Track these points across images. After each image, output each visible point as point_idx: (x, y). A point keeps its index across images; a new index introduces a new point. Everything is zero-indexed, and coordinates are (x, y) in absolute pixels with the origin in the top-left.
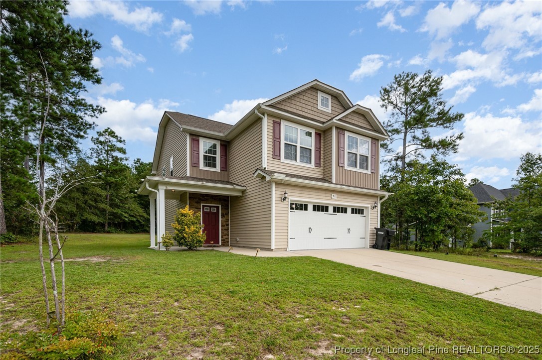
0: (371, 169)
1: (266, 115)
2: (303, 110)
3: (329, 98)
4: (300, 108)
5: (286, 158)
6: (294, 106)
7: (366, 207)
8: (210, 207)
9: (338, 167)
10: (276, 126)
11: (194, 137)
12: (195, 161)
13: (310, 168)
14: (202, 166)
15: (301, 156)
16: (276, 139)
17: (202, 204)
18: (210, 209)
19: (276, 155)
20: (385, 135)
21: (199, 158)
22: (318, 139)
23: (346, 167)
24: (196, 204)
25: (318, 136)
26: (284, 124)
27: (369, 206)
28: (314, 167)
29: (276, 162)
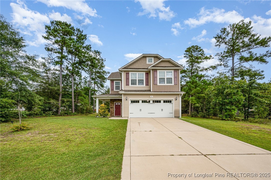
0: (174, 83)
1: (123, 72)
2: (139, 66)
3: (153, 58)
4: (138, 66)
5: (132, 84)
6: (135, 66)
7: (173, 100)
8: (118, 103)
9: (154, 85)
10: (127, 74)
11: (112, 81)
12: (112, 88)
13: (143, 87)
14: (115, 90)
15: (138, 83)
16: (127, 79)
17: (115, 102)
18: (118, 104)
19: (127, 84)
20: (181, 67)
21: (114, 87)
22: (147, 75)
23: (158, 84)
24: (112, 103)
25: (147, 74)
26: (130, 73)
27: (174, 99)
28: (145, 86)
29: (127, 87)
